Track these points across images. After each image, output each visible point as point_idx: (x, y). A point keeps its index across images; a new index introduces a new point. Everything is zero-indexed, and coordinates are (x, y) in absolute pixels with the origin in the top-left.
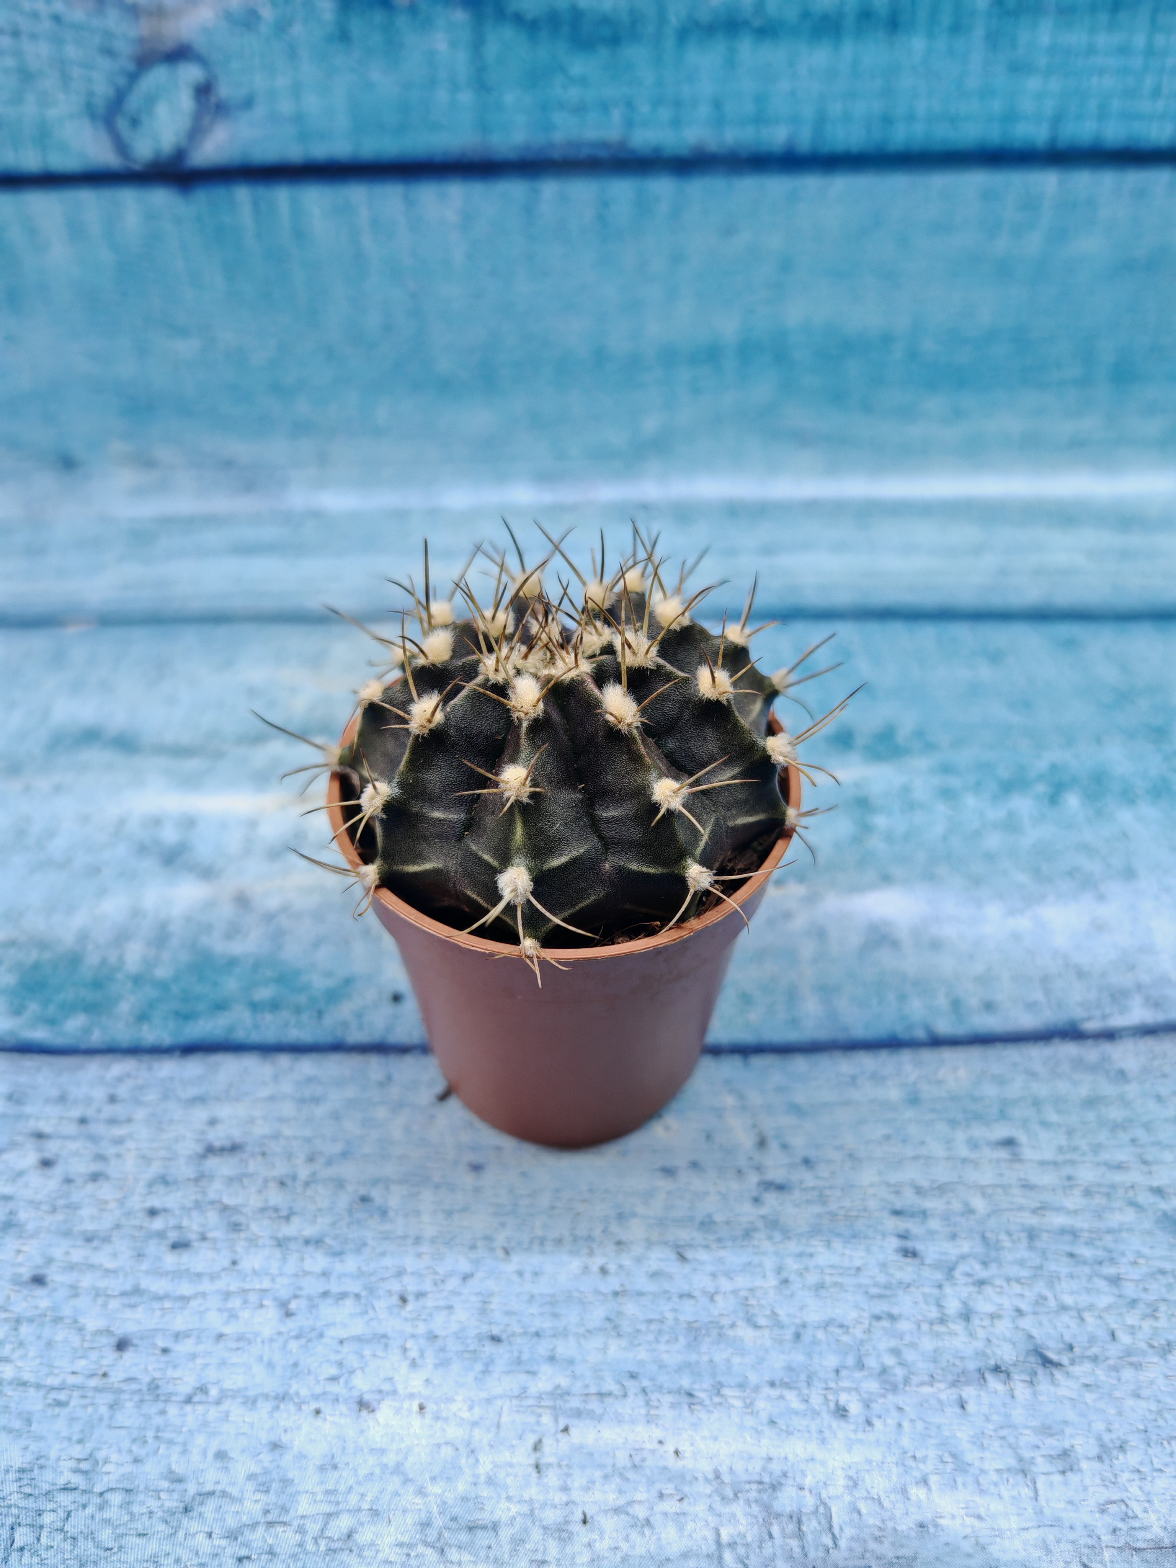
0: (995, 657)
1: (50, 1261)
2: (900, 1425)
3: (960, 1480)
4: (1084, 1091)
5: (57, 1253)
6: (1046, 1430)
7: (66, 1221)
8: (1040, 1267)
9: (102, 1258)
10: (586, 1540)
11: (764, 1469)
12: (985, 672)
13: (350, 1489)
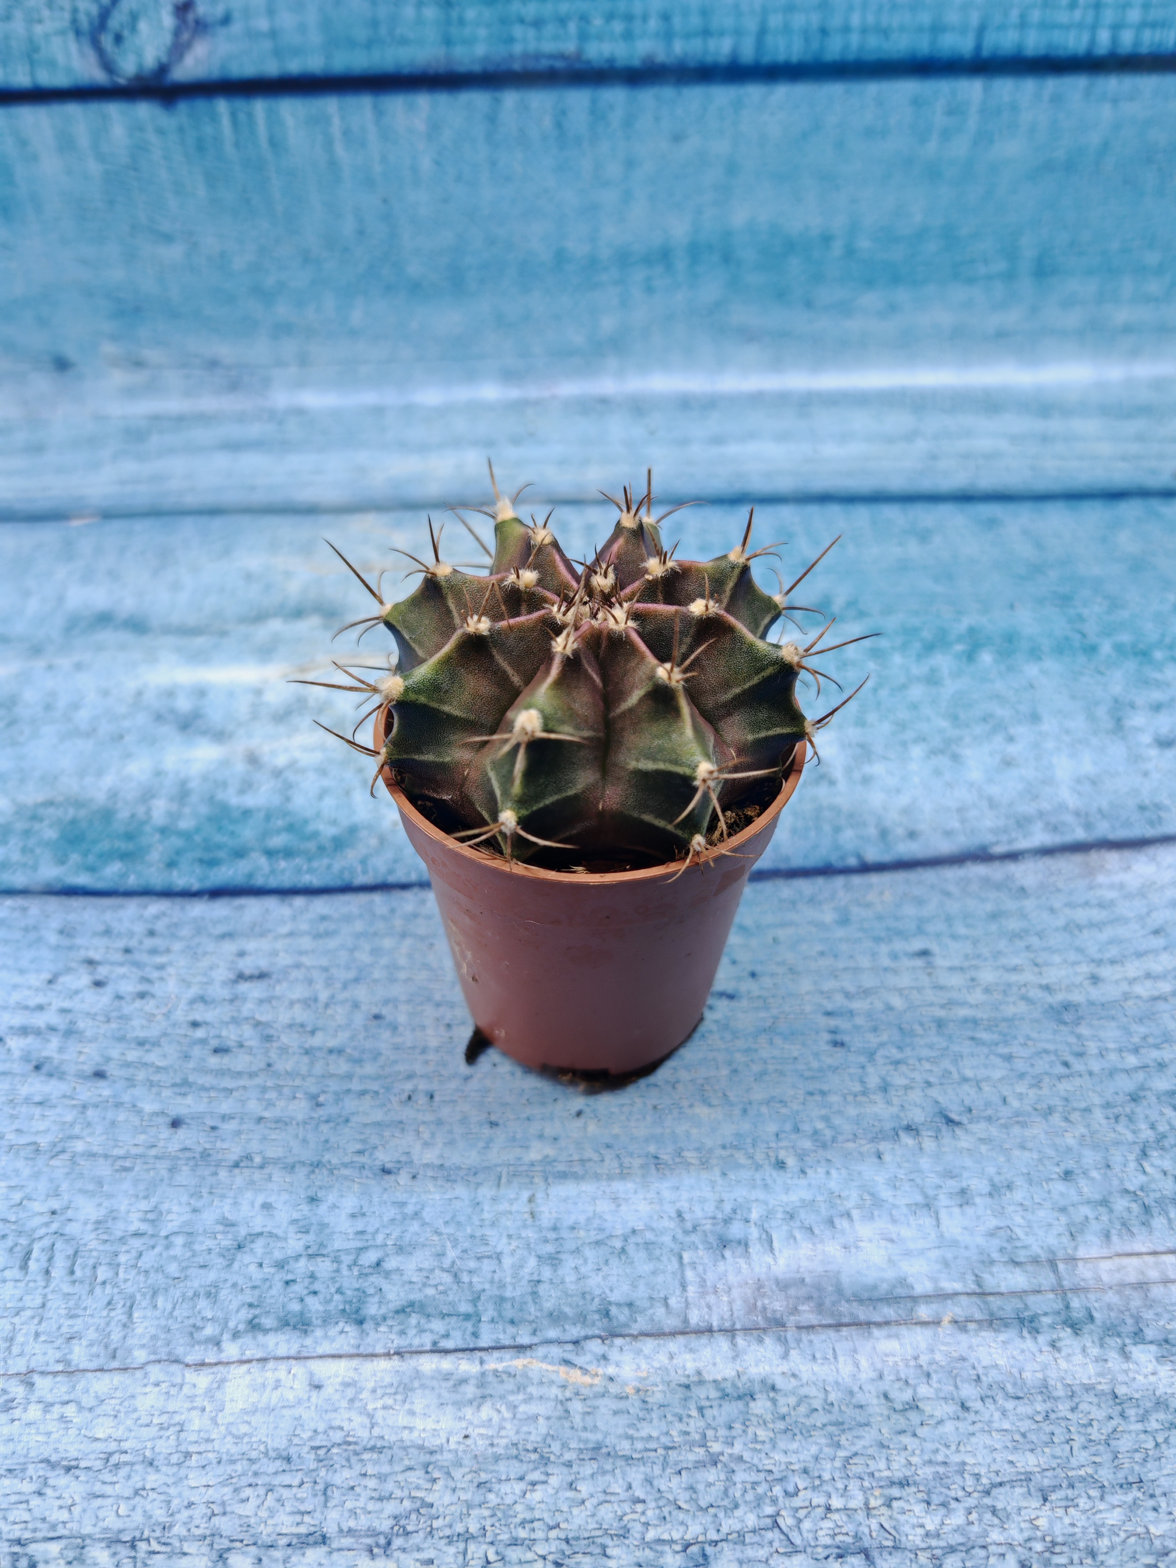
0: (924, 536)
1: (108, 1060)
2: (828, 1173)
3: (876, 1213)
4: (989, 907)
5: (115, 1053)
6: (949, 1174)
7: (119, 1029)
8: (947, 1048)
9: (153, 1057)
10: (573, 1265)
11: (717, 1208)
12: (914, 549)
13: (377, 1231)
